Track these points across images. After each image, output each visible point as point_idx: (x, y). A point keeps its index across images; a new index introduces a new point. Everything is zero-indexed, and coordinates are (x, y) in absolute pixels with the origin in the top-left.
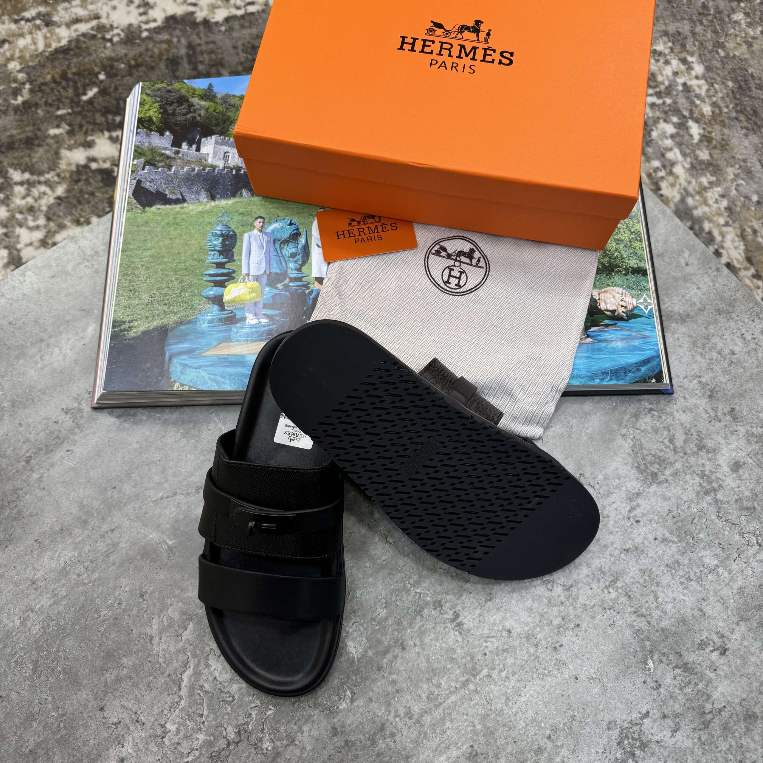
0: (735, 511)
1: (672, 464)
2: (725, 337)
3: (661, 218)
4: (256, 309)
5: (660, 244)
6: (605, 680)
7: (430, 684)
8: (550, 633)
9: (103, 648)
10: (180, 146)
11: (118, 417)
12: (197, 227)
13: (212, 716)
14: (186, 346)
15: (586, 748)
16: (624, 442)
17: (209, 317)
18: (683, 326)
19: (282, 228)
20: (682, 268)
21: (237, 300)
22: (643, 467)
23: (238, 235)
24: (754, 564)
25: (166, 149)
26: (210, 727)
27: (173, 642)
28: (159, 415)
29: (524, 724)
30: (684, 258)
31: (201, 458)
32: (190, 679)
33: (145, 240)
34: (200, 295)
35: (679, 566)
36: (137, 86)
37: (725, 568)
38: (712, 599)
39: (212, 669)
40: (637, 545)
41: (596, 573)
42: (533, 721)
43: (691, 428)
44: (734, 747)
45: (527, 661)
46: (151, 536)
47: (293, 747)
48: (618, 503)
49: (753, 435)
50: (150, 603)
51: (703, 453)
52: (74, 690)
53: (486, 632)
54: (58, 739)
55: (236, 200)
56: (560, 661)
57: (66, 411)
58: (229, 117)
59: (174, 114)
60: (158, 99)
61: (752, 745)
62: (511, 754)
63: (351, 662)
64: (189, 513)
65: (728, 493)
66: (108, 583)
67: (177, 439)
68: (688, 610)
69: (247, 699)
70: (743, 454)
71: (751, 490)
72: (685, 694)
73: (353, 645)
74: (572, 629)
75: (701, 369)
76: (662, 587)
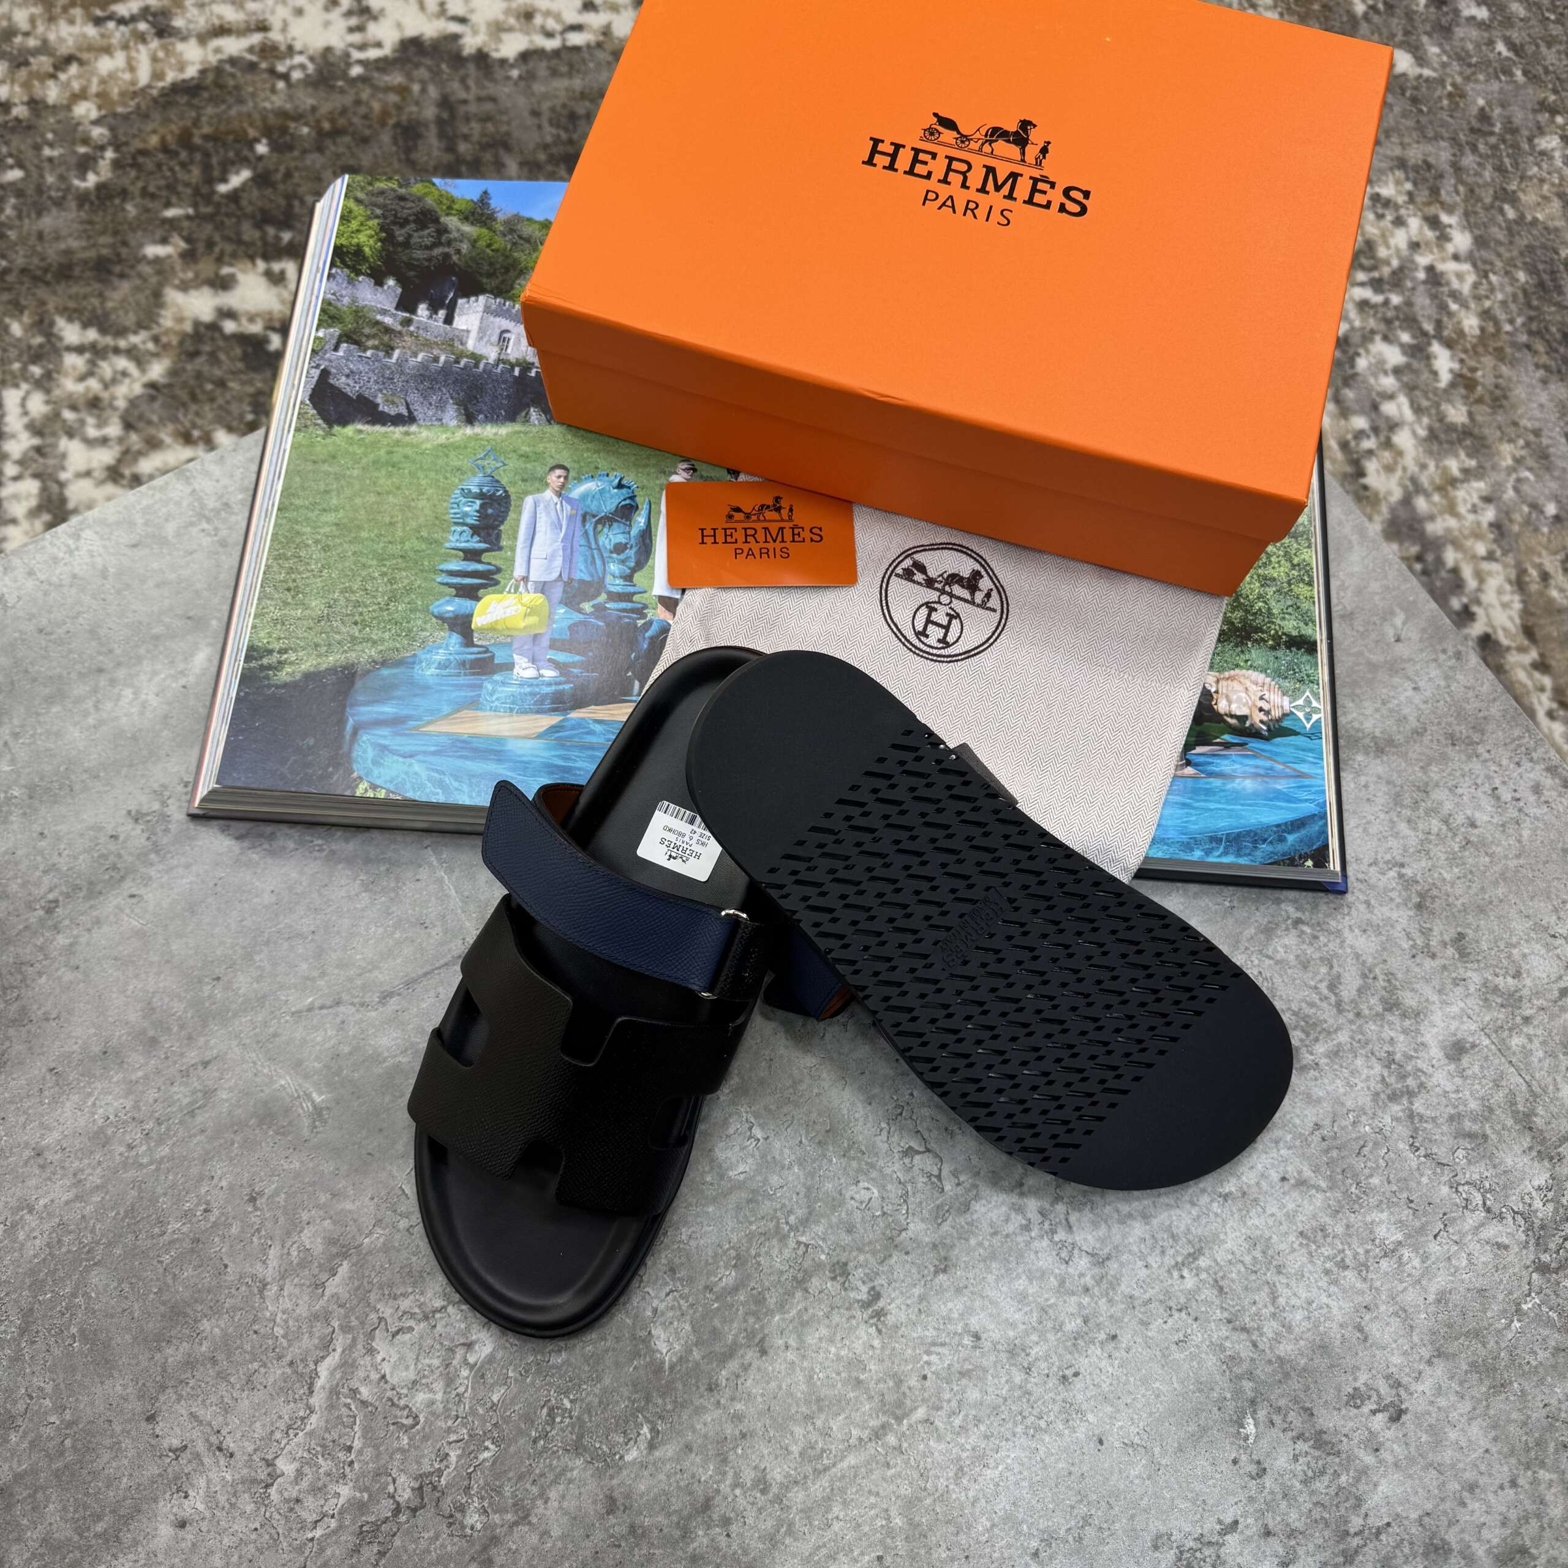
0: (1445, 1139)
1: (1329, 1033)
2: (1459, 791)
3: (1355, 542)
4: (536, 648)
5: (1349, 593)
6: (1157, 1450)
7: (811, 1428)
8: (1057, 1347)
9: (165, 1297)
10: (413, 311)
11: (239, 838)
12: (432, 475)
13: (369, 1452)
14: (387, 709)
17: (440, 656)
18: (1378, 761)
19: (602, 492)
20: (1388, 645)
21: (499, 627)
23: (513, 497)
24: (1474, 1247)
25: (384, 312)
26: (363, 1475)
27: (306, 1298)
28: (320, 842)
29: (988, 1524)
30: (1394, 626)
31: (397, 935)
32: (332, 1374)
33: (326, 492)
34: (426, 610)
35: (1325, 1237)
36: (339, 181)
37: (1416, 1250)
38: (1383, 1308)
39: (379, 1358)
40: (1245, 1187)
41: (1159, 1236)
42: (1008, 1518)
43: (1375, 965)
45: (1005, 1400)
46: (283, 1082)
47: (526, 1528)
49: (1496, 989)
50: (267, 1215)
51: (1394, 1018)
52: (99, 1376)
53: (931, 1333)
54: (58, 1470)
55: (517, 427)
56: (1071, 1405)
57: (137, 817)
58: (516, 262)
59: (406, 244)
60: (379, 212)
63: (657, 1368)
64: (362, 1043)
65: (1435, 1100)
66: (189, 1167)
67: (353, 893)
68: (1335, 1326)
69: (441, 1424)
70: (1473, 1027)
71: (1483, 1099)
72: (1313, 1493)
73: (663, 1336)
74: (1102, 1343)
75: (1405, 849)
76: (1288, 1276)
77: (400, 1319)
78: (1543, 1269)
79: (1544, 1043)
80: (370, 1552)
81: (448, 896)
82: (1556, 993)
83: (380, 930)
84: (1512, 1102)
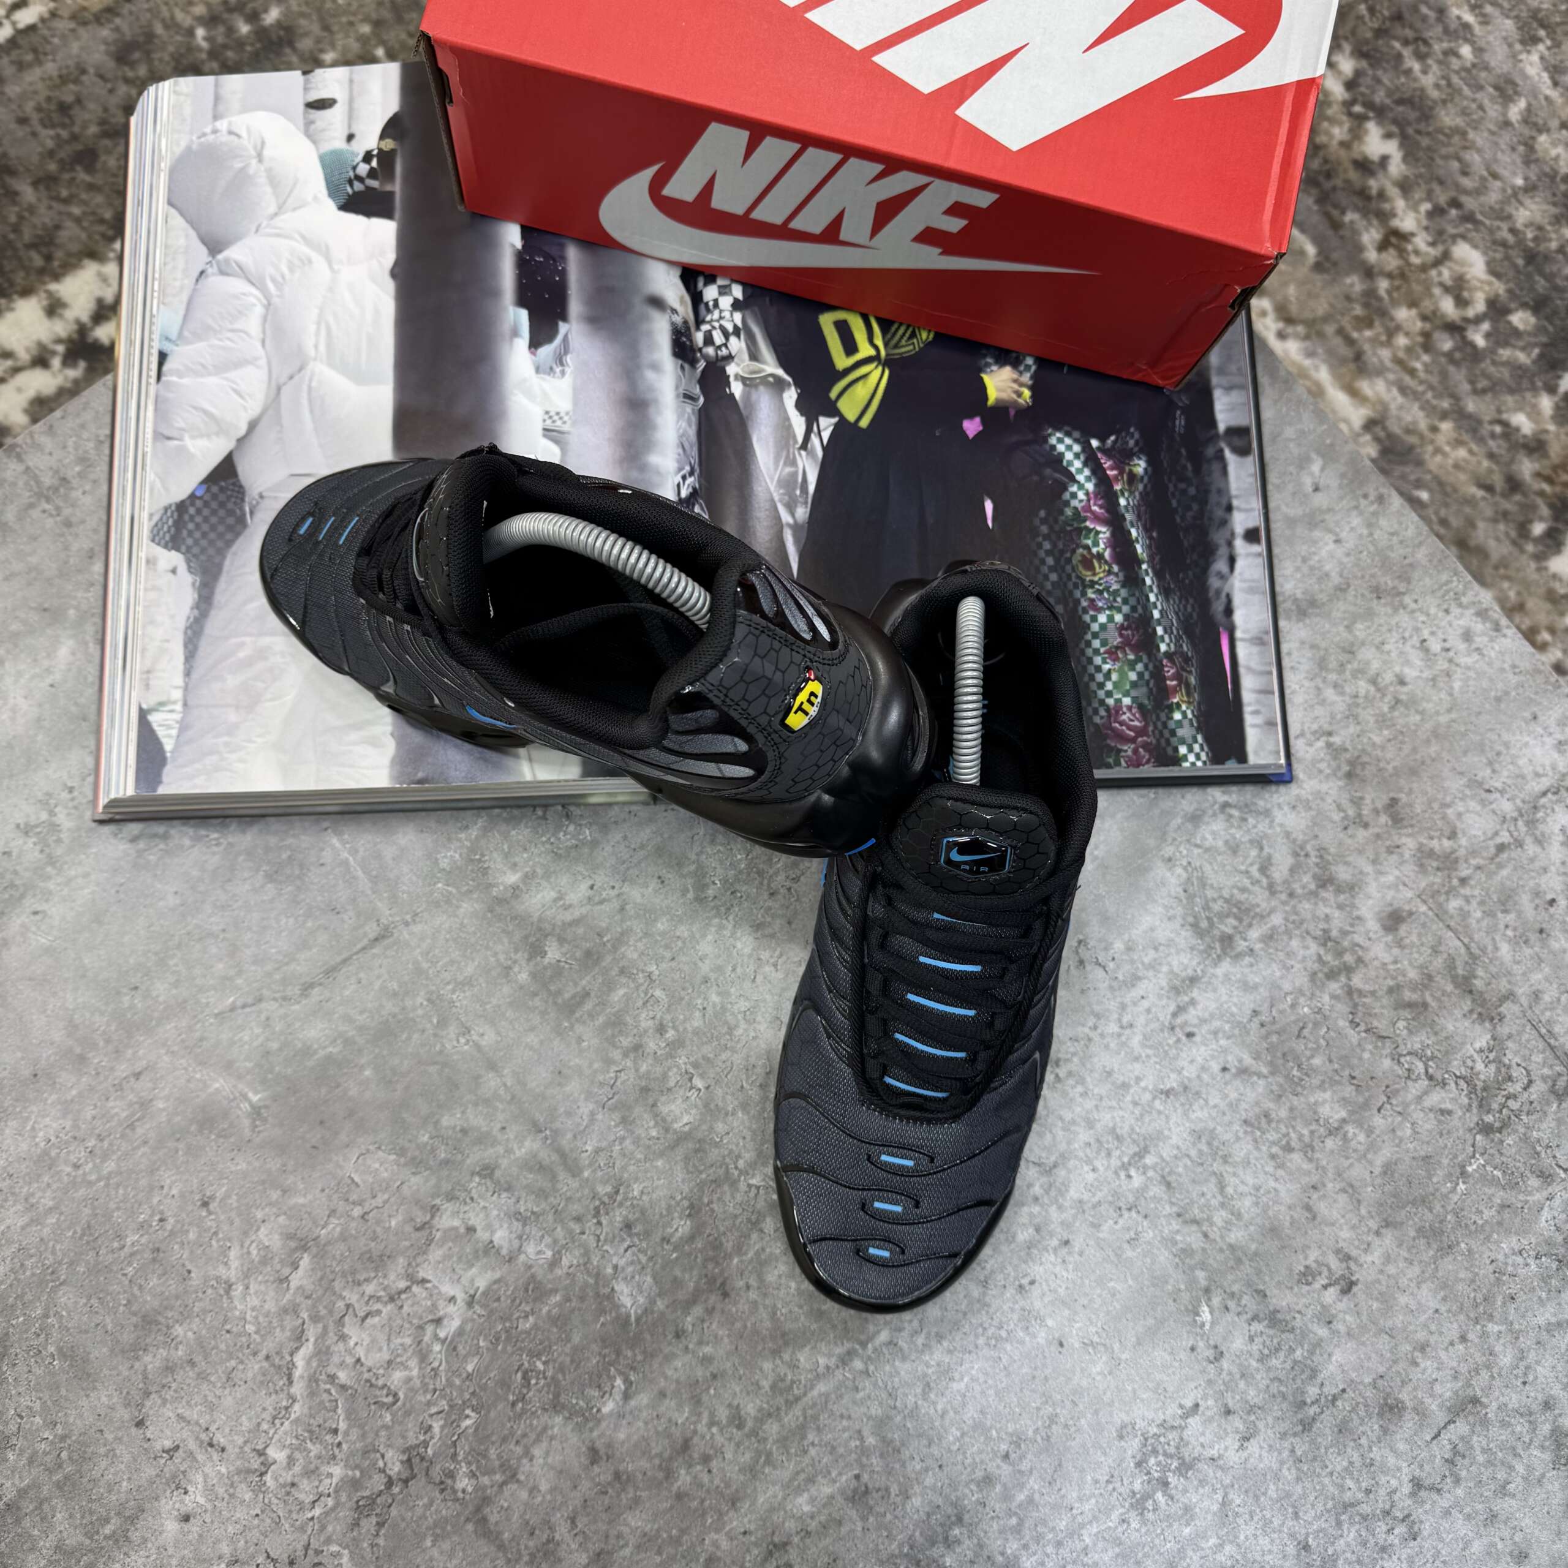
0: (1385, 1011)
1: (1262, 917)
2: (1387, 647)
6: (1116, 1346)
7: (778, 1362)
8: (1011, 1258)
9: (135, 1308)
11: (134, 840)
13: (354, 1434)
15: (1076, 1475)
16: (1169, 874)
18: (1300, 624)
20: (1305, 496)
22: (1204, 924)
24: (1418, 1116)
26: (352, 1454)
27: (272, 1293)
28: (215, 835)
29: (958, 1433)
30: (1312, 474)
31: (309, 924)
32: (308, 1362)
35: (1269, 1122)
37: (1360, 1124)
38: (1330, 1185)
39: (352, 1343)
40: (1186, 1082)
41: (1103, 1139)
42: (977, 1425)
44: (1357, 1464)
46: (217, 1085)
47: (515, 1486)
48: (1152, 998)
49: (1431, 853)
50: (222, 1218)
51: (1328, 894)
52: (83, 1389)
54: (59, 1481)
56: (1030, 1312)
57: (26, 830)
61: (1391, 1460)
62: (933, 1488)
63: (624, 1322)
64: (290, 1038)
65: (1373, 974)
66: (137, 1180)
67: (258, 885)
68: (1283, 1208)
69: (422, 1398)
70: (1409, 894)
71: (1421, 967)
72: (1269, 1369)
73: (626, 1291)
74: (1055, 1250)
75: (1333, 716)
76: (1234, 1165)
77: (367, 1303)
78: (1487, 1129)
79: (1482, 903)
80: (368, 1524)
81: (355, 878)
82: (1493, 850)
83: (291, 921)
84: (1451, 965)
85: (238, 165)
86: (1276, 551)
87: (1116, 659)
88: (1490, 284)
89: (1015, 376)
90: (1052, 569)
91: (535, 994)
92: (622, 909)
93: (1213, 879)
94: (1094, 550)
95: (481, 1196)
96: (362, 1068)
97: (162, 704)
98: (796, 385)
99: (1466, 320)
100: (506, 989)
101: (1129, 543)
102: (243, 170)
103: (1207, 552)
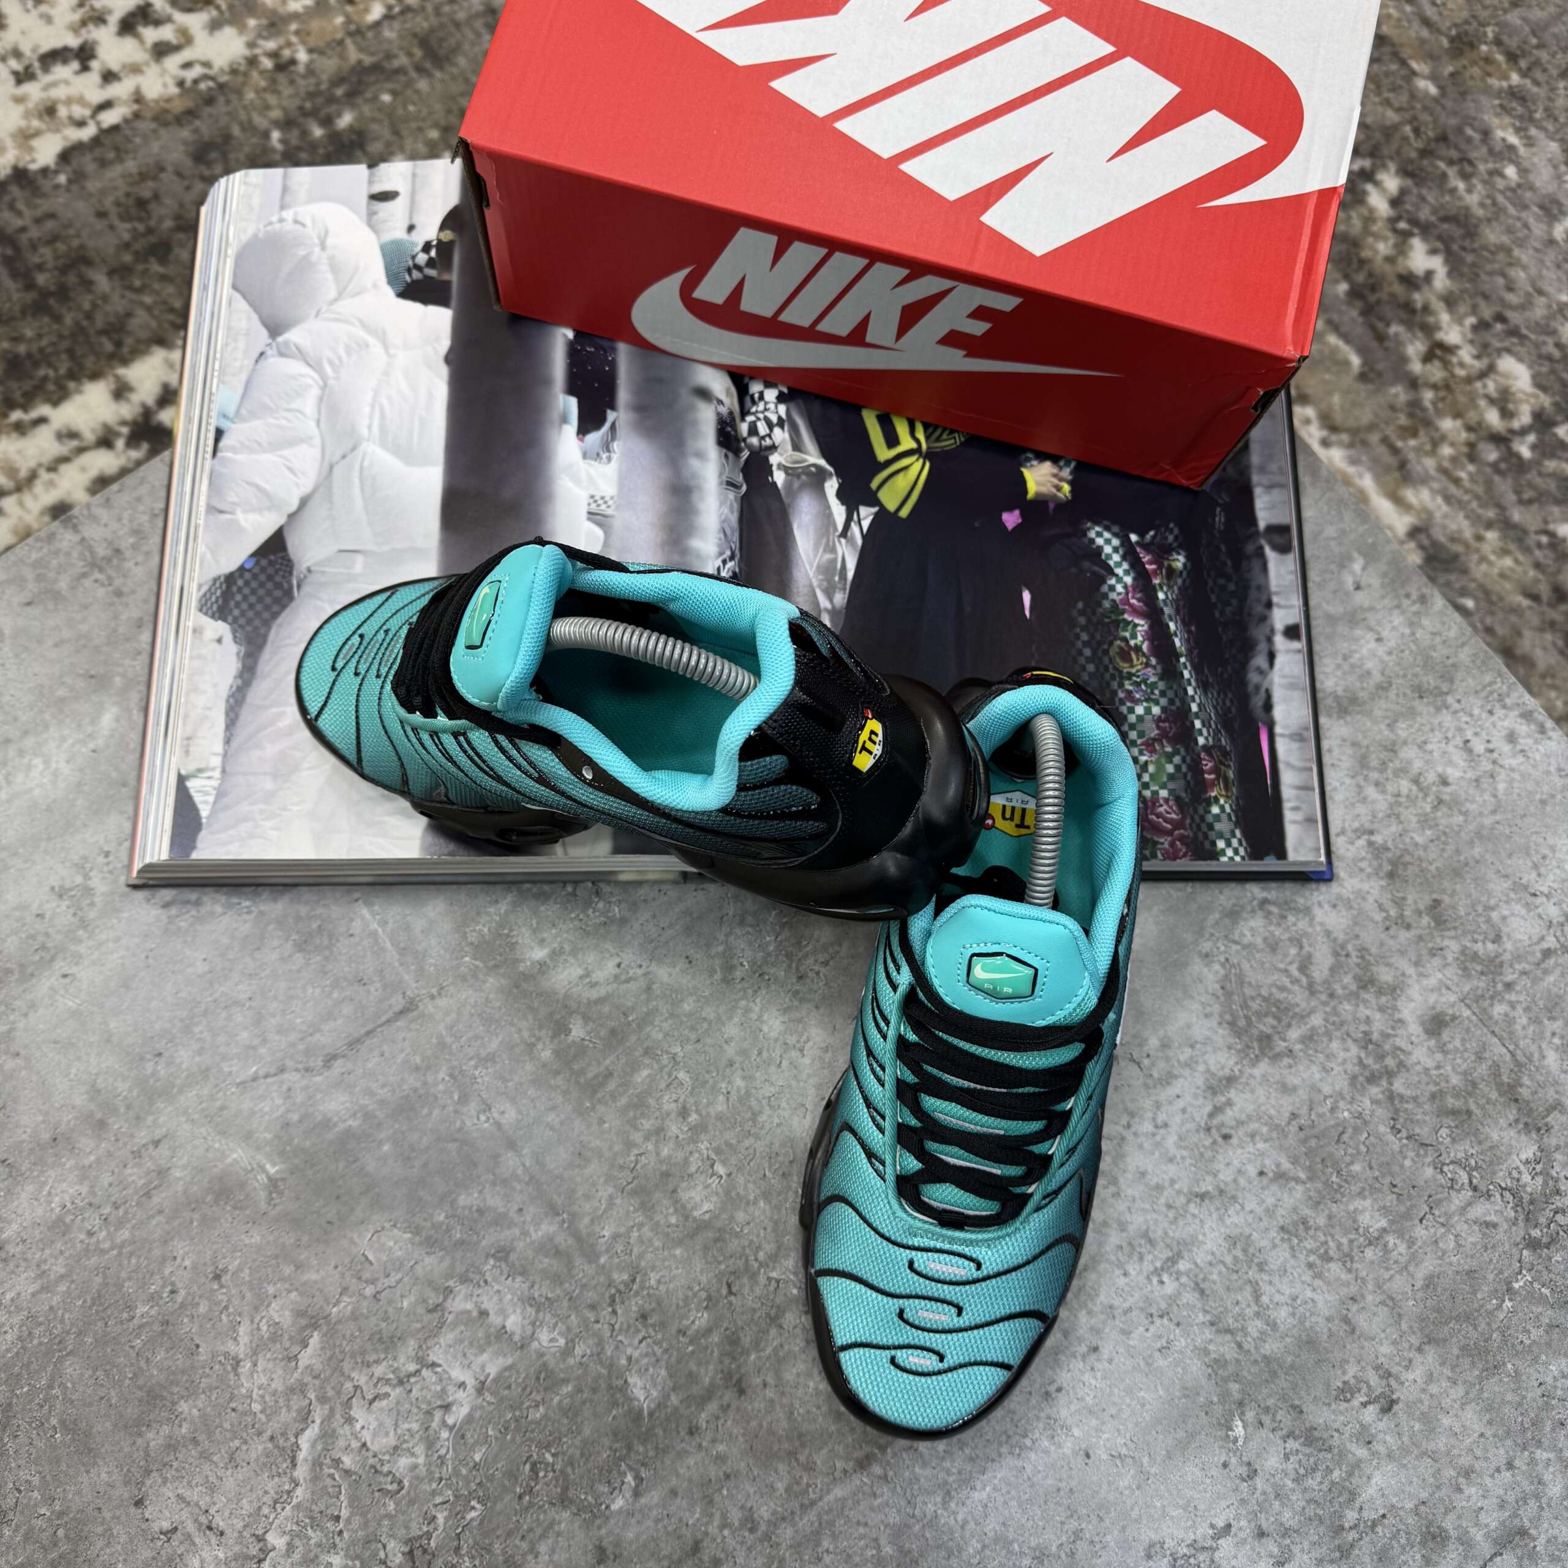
0: (1427, 1118)
2: (1429, 747)
6: (1145, 1460)
7: (794, 1464)
9: (140, 1382)
11: (166, 906)
13: (357, 1521)
16: (1205, 970)
18: (1341, 722)
20: (1347, 594)
22: (1242, 1023)
24: (1461, 1227)
26: (353, 1543)
27: (280, 1372)
28: (247, 903)
29: (979, 1546)
30: (1353, 574)
31: (335, 995)
32: (313, 1445)
35: (1307, 1229)
37: (1401, 1236)
38: (1370, 1298)
39: (358, 1426)
40: (1222, 1186)
41: (1135, 1243)
42: (998, 1538)
46: (235, 1156)
48: (1188, 1098)
49: (1475, 957)
50: (233, 1292)
51: (1369, 996)
52: (84, 1465)
54: (53, 1561)
56: (1056, 1420)
57: (61, 893)
63: (636, 1416)
64: (311, 1110)
65: (1415, 1079)
66: (149, 1251)
67: (286, 954)
68: (1320, 1320)
69: (427, 1487)
70: (1453, 998)
71: (1465, 1073)
72: (1305, 1490)
73: (639, 1384)
74: (1084, 1356)
75: (1374, 816)
76: (1270, 1273)
77: (376, 1385)
78: (1534, 1245)
79: (1527, 1009)
81: (383, 950)
82: (1539, 955)
83: (318, 991)
84: (1496, 1074)
85: (302, 252)
86: (1316, 648)
87: (1153, 751)
88: (1536, 396)
89: (1055, 471)
90: (1089, 660)
91: (557, 1073)
92: (649, 988)
93: (1251, 976)
94: (1132, 643)
95: (495, 1280)
96: (381, 1143)
97: (200, 770)
98: (838, 475)
99: (1512, 432)
100: (529, 1067)
101: (1168, 636)
102: (306, 258)
103: (1247, 648)
